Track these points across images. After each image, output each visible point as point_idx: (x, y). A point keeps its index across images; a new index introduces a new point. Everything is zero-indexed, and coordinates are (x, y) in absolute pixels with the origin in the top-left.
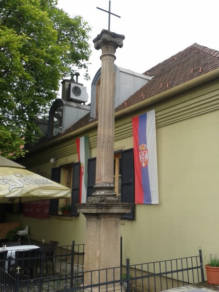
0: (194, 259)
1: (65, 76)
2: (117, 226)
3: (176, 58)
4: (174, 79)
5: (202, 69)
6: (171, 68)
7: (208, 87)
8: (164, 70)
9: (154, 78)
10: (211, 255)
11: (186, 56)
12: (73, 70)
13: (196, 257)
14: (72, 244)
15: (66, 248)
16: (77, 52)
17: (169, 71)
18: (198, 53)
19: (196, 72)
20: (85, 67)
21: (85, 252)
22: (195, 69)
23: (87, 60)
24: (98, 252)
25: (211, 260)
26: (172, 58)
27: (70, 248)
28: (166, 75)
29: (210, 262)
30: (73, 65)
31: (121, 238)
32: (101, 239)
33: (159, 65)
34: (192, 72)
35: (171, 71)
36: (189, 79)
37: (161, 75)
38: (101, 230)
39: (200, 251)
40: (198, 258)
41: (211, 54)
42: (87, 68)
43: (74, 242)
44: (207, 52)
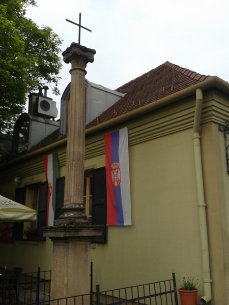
0: (167, 283)
1: (32, 89)
2: (87, 250)
3: (148, 76)
4: (146, 97)
5: (173, 88)
6: (143, 85)
7: (179, 106)
8: (137, 87)
9: (126, 95)
10: (184, 278)
11: (158, 74)
12: (41, 84)
13: (170, 280)
14: (37, 271)
15: (31, 275)
16: (46, 65)
17: (141, 89)
18: (170, 71)
19: (168, 91)
20: (54, 81)
21: (52, 279)
22: (167, 87)
23: (57, 73)
24: (66, 279)
25: (185, 284)
26: (145, 76)
27: (35, 275)
28: (138, 92)
29: (183, 285)
30: (41, 78)
31: (92, 263)
32: (69, 265)
33: (132, 82)
34: (164, 90)
35: (144, 88)
36: (161, 98)
37: (134, 92)
38: (70, 255)
39: (174, 274)
40: (172, 282)
41: (183, 72)
42: (56, 82)
43: (39, 268)
44: (178, 71)
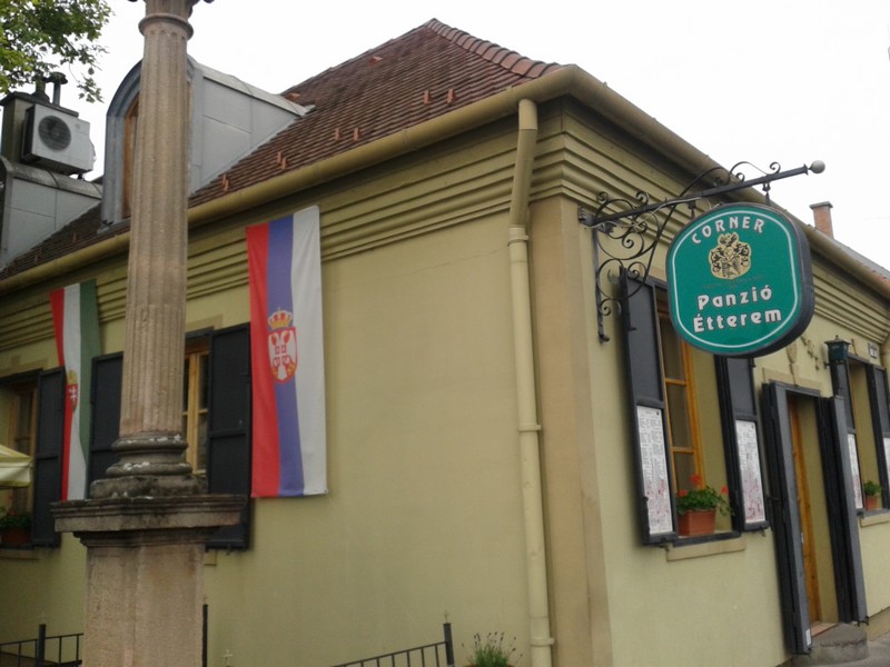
0: (430, 652)
1: (14, 81)
2: (192, 569)
3: (378, 59)
4: (374, 119)
5: (454, 95)
6: (364, 86)
7: (472, 146)
8: (343, 89)
9: (312, 111)
10: (478, 636)
11: (407, 53)
12: (44, 65)
13: (436, 645)
14: (36, 635)
15: (13, 649)
16: (61, 9)
17: (359, 95)
18: (444, 47)
19: (438, 103)
20: (85, 58)
21: (82, 657)
22: (437, 91)
23: (93, 35)
24: (128, 655)
25: (479, 653)
26: (368, 57)
27: (29, 650)
28: (350, 105)
29: (475, 658)
30: (44, 49)
31: (205, 607)
32: (138, 614)
33: (329, 73)
34: (426, 101)
35: (366, 93)
36: (418, 121)
37: (335, 104)
38: (140, 586)
39: (447, 627)
40: (442, 649)
41: (480, 52)
42: (90, 62)
43: (43, 628)
44: (466, 47)
